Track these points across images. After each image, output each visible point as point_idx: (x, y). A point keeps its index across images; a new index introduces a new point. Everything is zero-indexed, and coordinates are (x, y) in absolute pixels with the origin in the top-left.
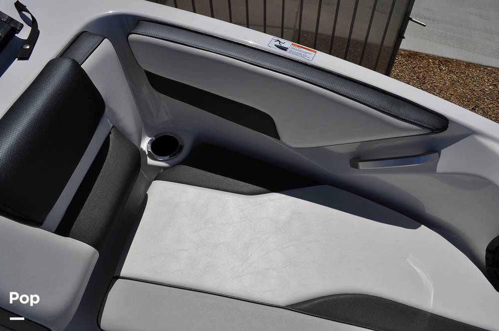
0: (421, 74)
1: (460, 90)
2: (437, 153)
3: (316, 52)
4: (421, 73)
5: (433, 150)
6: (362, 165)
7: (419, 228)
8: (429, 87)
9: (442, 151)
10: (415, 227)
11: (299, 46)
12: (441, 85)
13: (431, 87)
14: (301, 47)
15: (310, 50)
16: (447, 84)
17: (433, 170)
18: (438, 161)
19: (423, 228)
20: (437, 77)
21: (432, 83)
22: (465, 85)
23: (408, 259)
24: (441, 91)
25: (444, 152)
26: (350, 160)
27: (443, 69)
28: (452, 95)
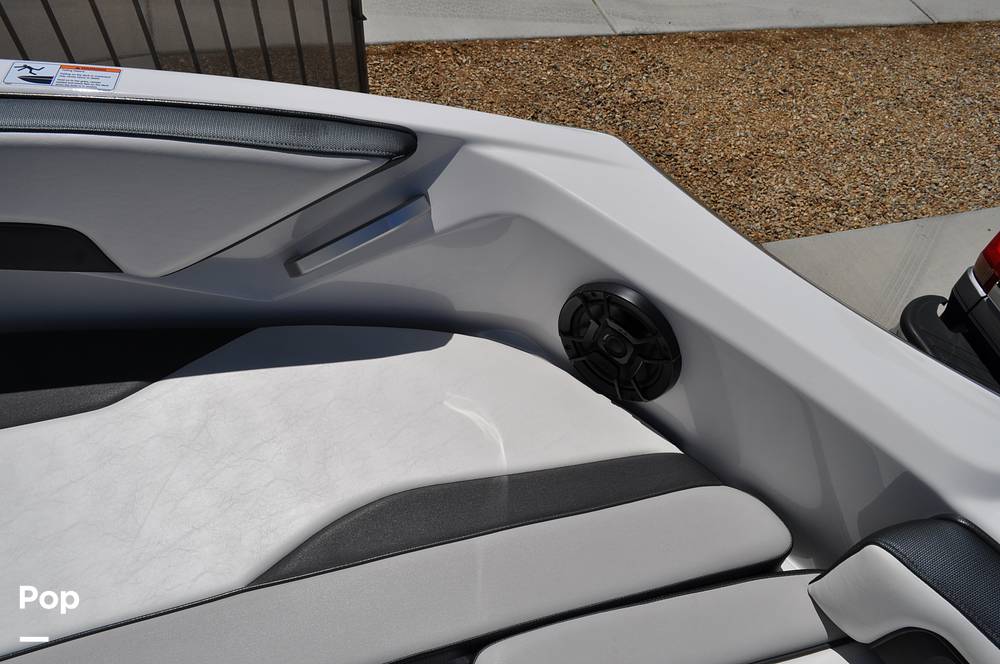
0: (430, 80)
1: (503, 91)
2: (423, 197)
3: (119, 71)
4: (427, 78)
5: (413, 194)
6: (303, 265)
7: (451, 342)
8: (449, 99)
9: (429, 191)
10: (443, 343)
11: (78, 68)
12: (469, 91)
13: (452, 98)
14: (83, 68)
15: (104, 70)
16: (479, 87)
17: (428, 228)
18: (430, 212)
19: (457, 338)
20: (457, 78)
21: (452, 92)
22: (508, 80)
23: (445, 403)
24: (472, 101)
25: (432, 191)
26: (285, 264)
27: (464, 61)
28: (492, 103)
